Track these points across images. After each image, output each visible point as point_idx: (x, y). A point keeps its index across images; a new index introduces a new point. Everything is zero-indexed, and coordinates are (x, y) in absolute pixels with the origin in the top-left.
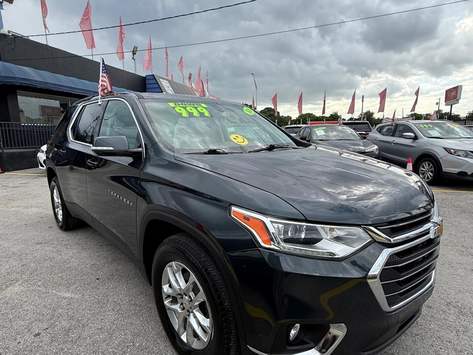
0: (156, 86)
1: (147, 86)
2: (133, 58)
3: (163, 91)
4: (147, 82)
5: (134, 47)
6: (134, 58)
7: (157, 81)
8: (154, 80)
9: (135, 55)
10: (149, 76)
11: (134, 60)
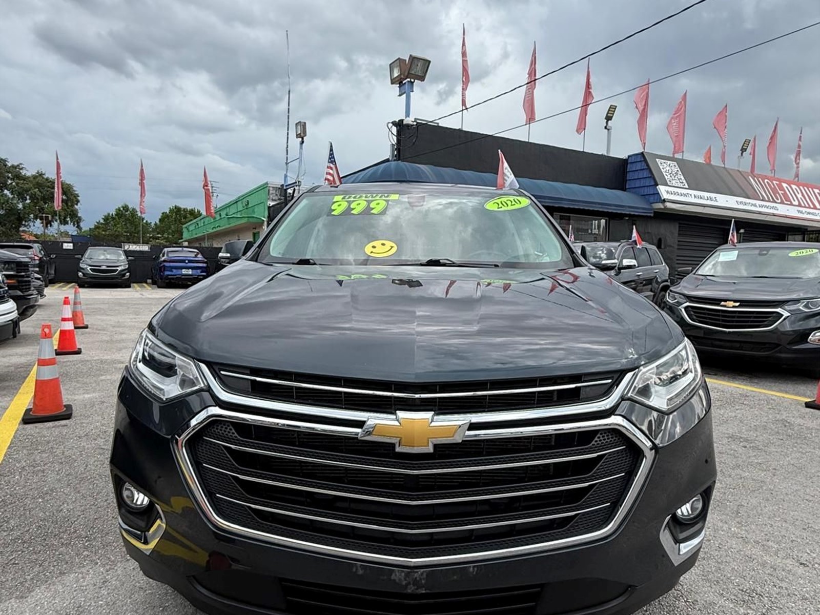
0: (646, 174)
1: (628, 175)
2: (606, 128)
3: (659, 183)
4: (629, 168)
5: (610, 108)
6: (608, 127)
7: (648, 165)
8: (643, 163)
9: (610, 121)
10: (633, 157)
11: (608, 130)
